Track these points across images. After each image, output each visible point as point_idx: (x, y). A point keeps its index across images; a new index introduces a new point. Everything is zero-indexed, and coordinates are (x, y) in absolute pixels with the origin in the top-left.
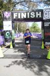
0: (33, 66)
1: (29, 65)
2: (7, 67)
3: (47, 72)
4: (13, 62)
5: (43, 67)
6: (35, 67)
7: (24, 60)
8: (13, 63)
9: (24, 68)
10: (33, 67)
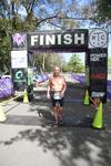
0: (62, 143)
1: (54, 140)
2: (6, 143)
3: (88, 159)
4: (21, 133)
5: (82, 147)
6: (65, 146)
7: (45, 129)
8: (20, 136)
9: (41, 148)
10: (60, 146)
